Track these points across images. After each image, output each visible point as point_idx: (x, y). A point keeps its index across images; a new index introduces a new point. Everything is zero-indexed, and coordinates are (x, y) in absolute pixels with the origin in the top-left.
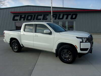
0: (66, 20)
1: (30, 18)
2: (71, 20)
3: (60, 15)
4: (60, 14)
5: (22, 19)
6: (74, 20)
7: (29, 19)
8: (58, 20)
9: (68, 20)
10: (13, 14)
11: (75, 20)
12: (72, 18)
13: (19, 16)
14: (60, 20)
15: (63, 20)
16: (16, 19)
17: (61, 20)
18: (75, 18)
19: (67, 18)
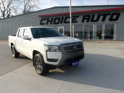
0: (103, 22)
1: (57, 21)
2: (110, 22)
3: (93, 16)
4: (95, 15)
5: (49, 23)
6: (114, 22)
7: (57, 23)
8: (91, 23)
9: (105, 22)
10: (41, 17)
11: (117, 21)
12: (111, 19)
13: (47, 19)
14: (94, 23)
15: (98, 22)
16: (43, 23)
17: (96, 22)
18: (117, 19)
19: (103, 20)
